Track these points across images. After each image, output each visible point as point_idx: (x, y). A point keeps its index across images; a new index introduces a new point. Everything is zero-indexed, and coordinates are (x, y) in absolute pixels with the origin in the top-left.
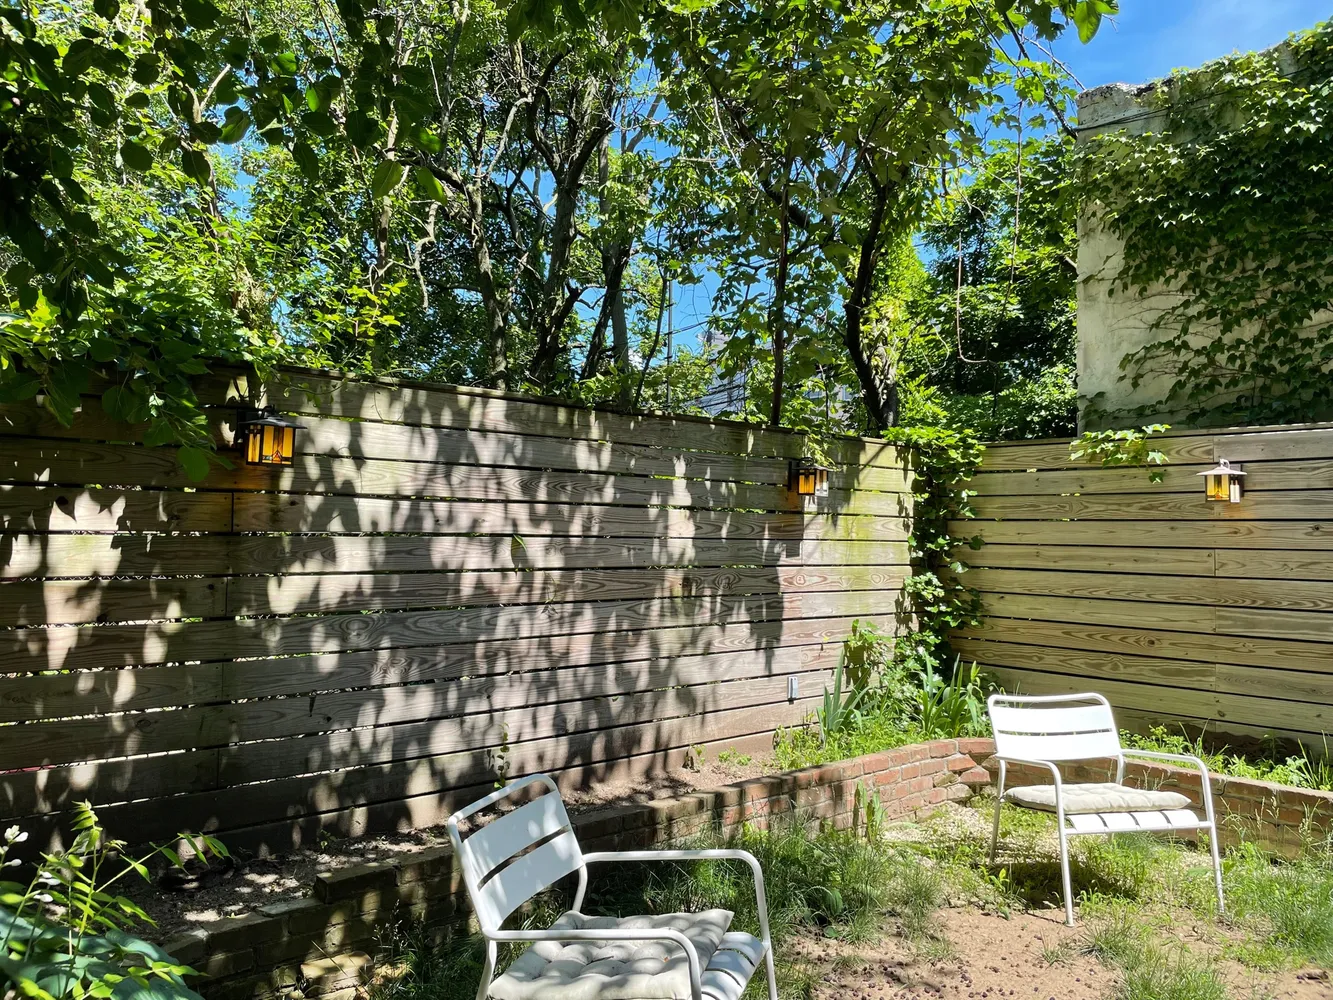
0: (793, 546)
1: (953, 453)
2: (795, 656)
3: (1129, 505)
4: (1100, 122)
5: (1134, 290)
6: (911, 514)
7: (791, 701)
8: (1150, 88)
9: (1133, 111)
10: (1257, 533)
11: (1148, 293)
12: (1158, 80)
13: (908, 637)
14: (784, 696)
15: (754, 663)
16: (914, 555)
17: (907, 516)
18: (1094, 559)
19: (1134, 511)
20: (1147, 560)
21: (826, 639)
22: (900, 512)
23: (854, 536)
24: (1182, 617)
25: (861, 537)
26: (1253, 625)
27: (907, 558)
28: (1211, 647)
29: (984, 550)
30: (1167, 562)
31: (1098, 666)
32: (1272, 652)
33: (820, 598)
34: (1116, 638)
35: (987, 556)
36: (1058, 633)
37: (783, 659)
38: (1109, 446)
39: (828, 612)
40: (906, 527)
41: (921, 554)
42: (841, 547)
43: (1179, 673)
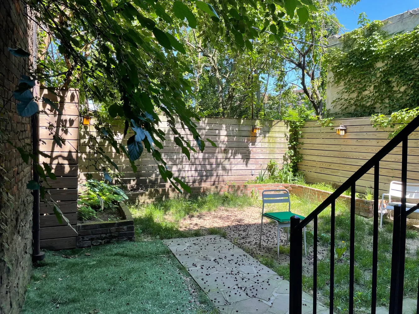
0: (254, 143)
1: (297, 123)
2: (254, 166)
3: (328, 135)
4: (332, 45)
5: (336, 85)
6: (289, 137)
7: (252, 175)
8: (341, 37)
9: (338, 42)
10: (348, 142)
11: (339, 86)
12: (342, 35)
13: (287, 164)
14: (250, 174)
15: (243, 167)
16: (289, 146)
17: (288, 137)
18: (322, 147)
19: (328, 137)
20: (330, 147)
21: (262, 163)
22: (285, 136)
23: (271, 142)
24: (335, 160)
25: (273, 142)
26: (346, 162)
27: (287, 147)
28: (339, 166)
29: (305, 145)
30: (333, 148)
31: (321, 171)
32: (349, 168)
33: (261, 155)
34: (324, 165)
35: (305, 146)
36: (315, 163)
37: (250, 166)
38: (324, 122)
39: (263, 158)
40: (287, 140)
41: (291, 146)
42: (267, 144)
43: (334, 172)
